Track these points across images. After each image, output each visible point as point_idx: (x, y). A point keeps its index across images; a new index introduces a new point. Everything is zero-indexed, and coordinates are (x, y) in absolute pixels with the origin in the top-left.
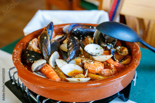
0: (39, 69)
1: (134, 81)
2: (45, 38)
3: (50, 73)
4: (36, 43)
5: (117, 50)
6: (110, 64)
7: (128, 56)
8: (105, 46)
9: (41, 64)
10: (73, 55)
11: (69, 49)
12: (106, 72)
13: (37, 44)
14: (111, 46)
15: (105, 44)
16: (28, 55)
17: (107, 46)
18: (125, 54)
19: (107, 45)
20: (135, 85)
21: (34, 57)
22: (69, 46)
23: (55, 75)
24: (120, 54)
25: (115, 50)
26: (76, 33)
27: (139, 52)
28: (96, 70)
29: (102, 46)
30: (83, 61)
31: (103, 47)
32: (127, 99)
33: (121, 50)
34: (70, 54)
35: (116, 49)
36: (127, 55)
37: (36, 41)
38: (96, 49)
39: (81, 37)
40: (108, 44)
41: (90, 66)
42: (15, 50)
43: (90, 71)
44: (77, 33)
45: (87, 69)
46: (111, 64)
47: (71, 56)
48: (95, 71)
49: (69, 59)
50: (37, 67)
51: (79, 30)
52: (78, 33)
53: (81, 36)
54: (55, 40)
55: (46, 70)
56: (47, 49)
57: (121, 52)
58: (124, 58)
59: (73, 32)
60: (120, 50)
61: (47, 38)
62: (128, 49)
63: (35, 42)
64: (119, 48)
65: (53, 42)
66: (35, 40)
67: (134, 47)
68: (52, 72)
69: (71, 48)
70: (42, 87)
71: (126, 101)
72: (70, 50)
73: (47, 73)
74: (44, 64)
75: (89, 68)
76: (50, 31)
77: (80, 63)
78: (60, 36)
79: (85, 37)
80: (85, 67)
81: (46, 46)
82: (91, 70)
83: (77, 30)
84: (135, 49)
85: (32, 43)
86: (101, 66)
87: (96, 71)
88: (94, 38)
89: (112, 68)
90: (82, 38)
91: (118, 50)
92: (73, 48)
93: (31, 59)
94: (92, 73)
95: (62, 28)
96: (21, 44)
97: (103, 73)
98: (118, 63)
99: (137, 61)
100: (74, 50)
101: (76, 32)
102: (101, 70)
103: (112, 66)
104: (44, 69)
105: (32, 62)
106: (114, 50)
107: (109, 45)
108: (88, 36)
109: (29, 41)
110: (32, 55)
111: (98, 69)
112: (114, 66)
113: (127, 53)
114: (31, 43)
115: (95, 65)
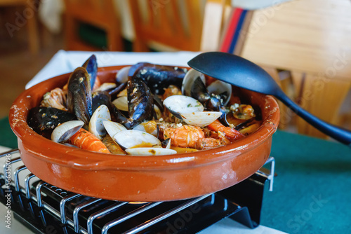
0: (68, 137)
1: (270, 181)
2: (82, 79)
3: (92, 144)
4: (59, 97)
5: (231, 111)
6: (217, 132)
7: (255, 121)
8: (207, 98)
9: (73, 127)
10: (141, 112)
11: (132, 101)
12: (209, 143)
13: (62, 100)
14: (219, 101)
15: (205, 95)
16: (44, 114)
17: (209, 100)
18: (248, 118)
19: (211, 97)
20: (271, 189)
21: (56, 117)
22: (131, 95)
23: (103, 147)
24: (237, 117)
25: (228, 111)
26: (146, 78)
27: (275, 109)
28: (189, 139)
29: (199, 101)
30: (161, 127)
31: (203, 102)
32: (255, 224)
33: (239, 110)
34: (133, 109)
35: (229, 109)
36: (253, 118)
37: (59, 93)
38: (188, 106)
39: (157, 88)
40: (213, 95)
41: (176, 132)
42: (15, 106)
43: (176, 142)
44: (148, 78)
45: (169, 139)
46: (219, 132)
47: (137, 114)
48: (185, 142)
49: (131, 118)
50: (63, 133)
51: (152, 74)
52: (150, 78)
53: (156, 85)
54: (100, 92)
55: (82, 139)
56: (84, 101)
57: (240, 113)
58: (246, 123)
59: (139, 76)
60: (237, 110)
61: (85, 80)
62: (253, 108)
63: (57, 94)
64: (235, 107)
65: (97, 94)
66: (58, 91)
67: (267, 102)
68: (95, 142)
69: (137, 98)
70: (76, 164)
71: (255, 227)
72: (133, 103)
73: (86, 145)
74: (79, 127)
75: (173, 137)
76: (90, 75)
77: (156, 131)
78: (111, 85)
79: (165, 89)
80: (166, 136)
81: (83, 95)
82: (178, 140)
83: (148, 72)
84: (268, 105)
85: (52, 96)
86: (198, 132)
87: (188, 142)
88: (183, 88)
89: (221, 139)
90: (157, 91)
91: (235, 111)
92: (139, 99)
93: (50, 123)
94: (179, 146)
95: (115, 74)
96: (28, 97)
97: (202, 145)
98: (233, 131)
99: (271, 123)
100: (142, 102)
101: (145, 76)
102: (198, 140)
103: (222, 135)
104: (79, 138)
105: (53, 127)
106: (226, 110)
107: (215, 97)
108: (171, 86)
109: (45, 93)
110: (53, 114)
111: (193, 137)
112: (226, 136)
113: (252, 114)
114: (47, 96)
115: (185, 129)
